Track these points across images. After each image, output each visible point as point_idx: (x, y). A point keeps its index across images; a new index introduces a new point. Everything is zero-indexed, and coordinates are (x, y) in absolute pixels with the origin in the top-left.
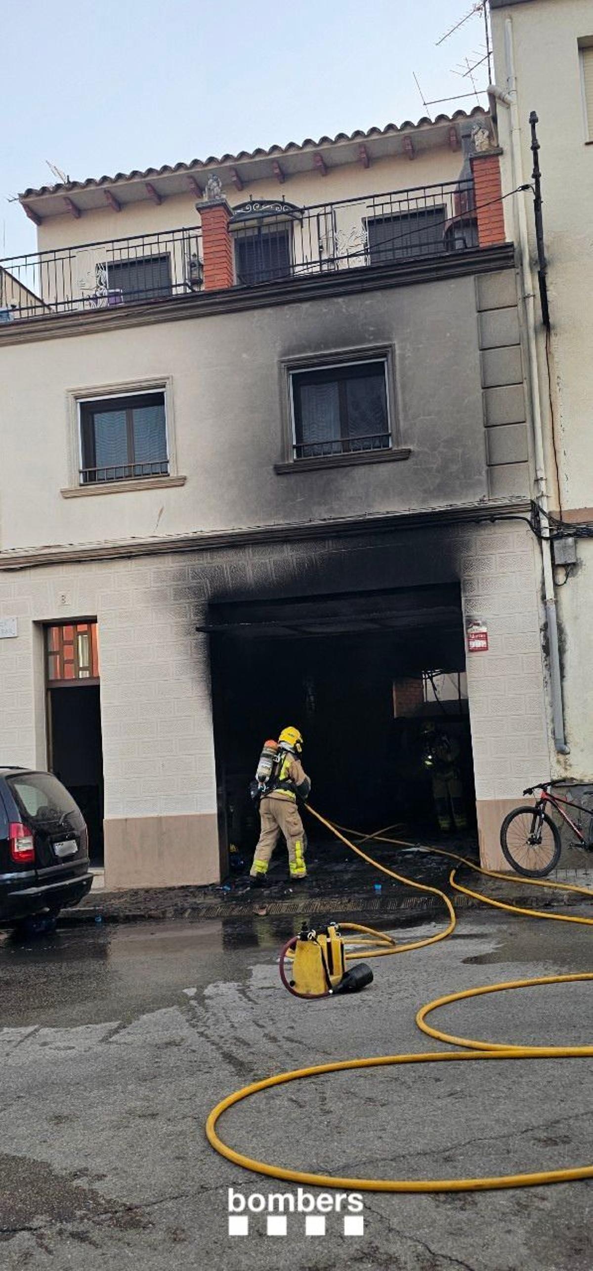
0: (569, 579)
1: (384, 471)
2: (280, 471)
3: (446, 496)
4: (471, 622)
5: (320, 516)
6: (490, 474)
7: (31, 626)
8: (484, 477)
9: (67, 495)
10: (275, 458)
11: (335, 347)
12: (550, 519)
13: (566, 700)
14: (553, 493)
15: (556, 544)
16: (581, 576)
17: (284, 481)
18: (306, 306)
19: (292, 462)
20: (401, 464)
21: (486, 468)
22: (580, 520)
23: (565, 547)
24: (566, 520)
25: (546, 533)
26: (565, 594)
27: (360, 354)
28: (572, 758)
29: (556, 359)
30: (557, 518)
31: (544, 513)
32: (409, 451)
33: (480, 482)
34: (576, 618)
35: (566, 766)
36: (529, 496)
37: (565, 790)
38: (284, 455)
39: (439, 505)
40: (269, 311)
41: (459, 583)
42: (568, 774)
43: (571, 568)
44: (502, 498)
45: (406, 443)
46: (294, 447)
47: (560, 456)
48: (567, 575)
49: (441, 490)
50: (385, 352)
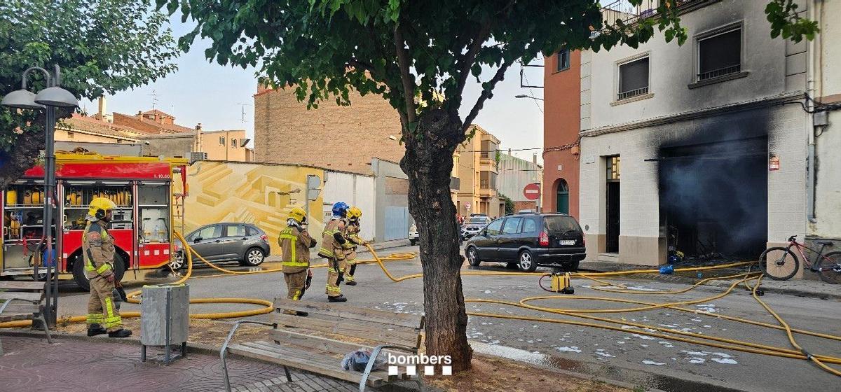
0: (824, 133)
1: (736, 83)
2: (691, 87)
3: (764, 93)
4: (772, 156)
5: (706, 106)
6: (786, 80)
7: (599, 157)
8: (783, 82)
9: (612, 105)
10: (689, 82)
11: (717, 26)
12: (815, 102)
13: (817, 196)
14: (818, 87)
15: (816, 115)
16: (830, 131)
17: (692, 91)
18: (706, 8)
19: (696, 82)
20: (744, 79)
21: (784, 77)
22: (830, 102)
23: (820, 116)
24: (823, 102)
25: (812, 110)
26: (821, 140)
27: (728, 28)
28: (817, 225)
29: (826, 15)
30: (818, 101)
31: (811, 99)
32: (748, 73)
33: (781, 85)
34: (826, 153)
35: (814, 229)
36: (803, 90)
37: (811, 241)
38: (693, 79)
39: (760, 98)
40: (691, 14)
41: (767, 136)
42: (815, 233)
43: (825, 127)
44: (791, 93)
45: (746, 69)
46: (698, 75)
47: (824, 67)
48: (822, 131)
49: (762, 90)
50: (740, 25)
